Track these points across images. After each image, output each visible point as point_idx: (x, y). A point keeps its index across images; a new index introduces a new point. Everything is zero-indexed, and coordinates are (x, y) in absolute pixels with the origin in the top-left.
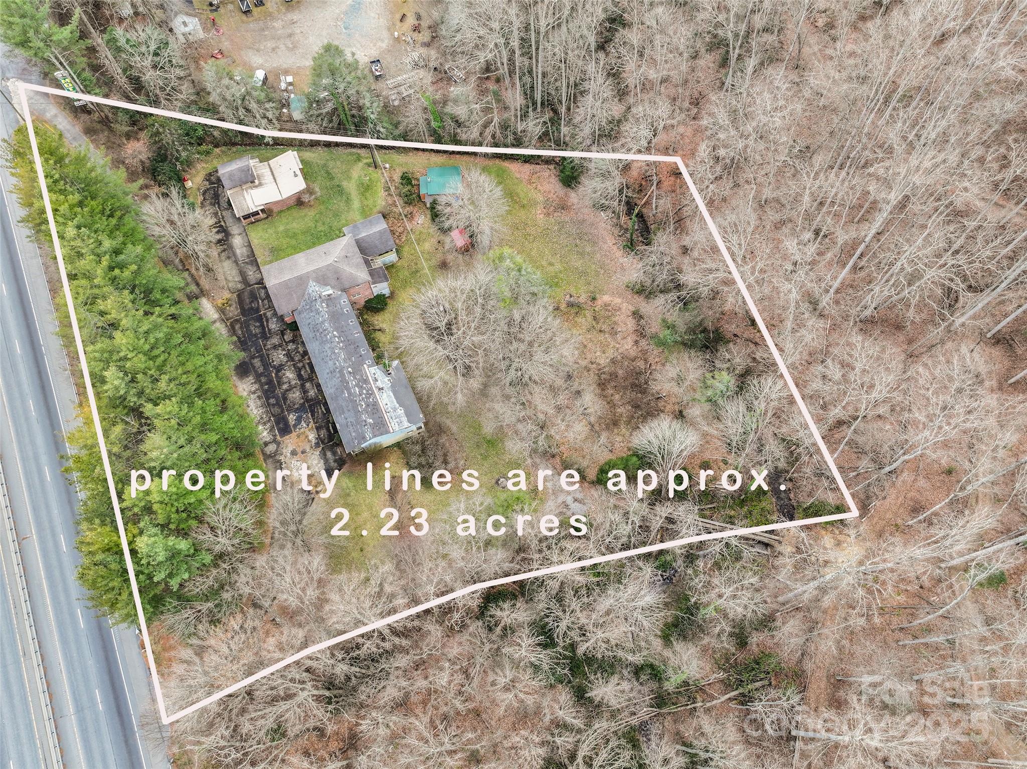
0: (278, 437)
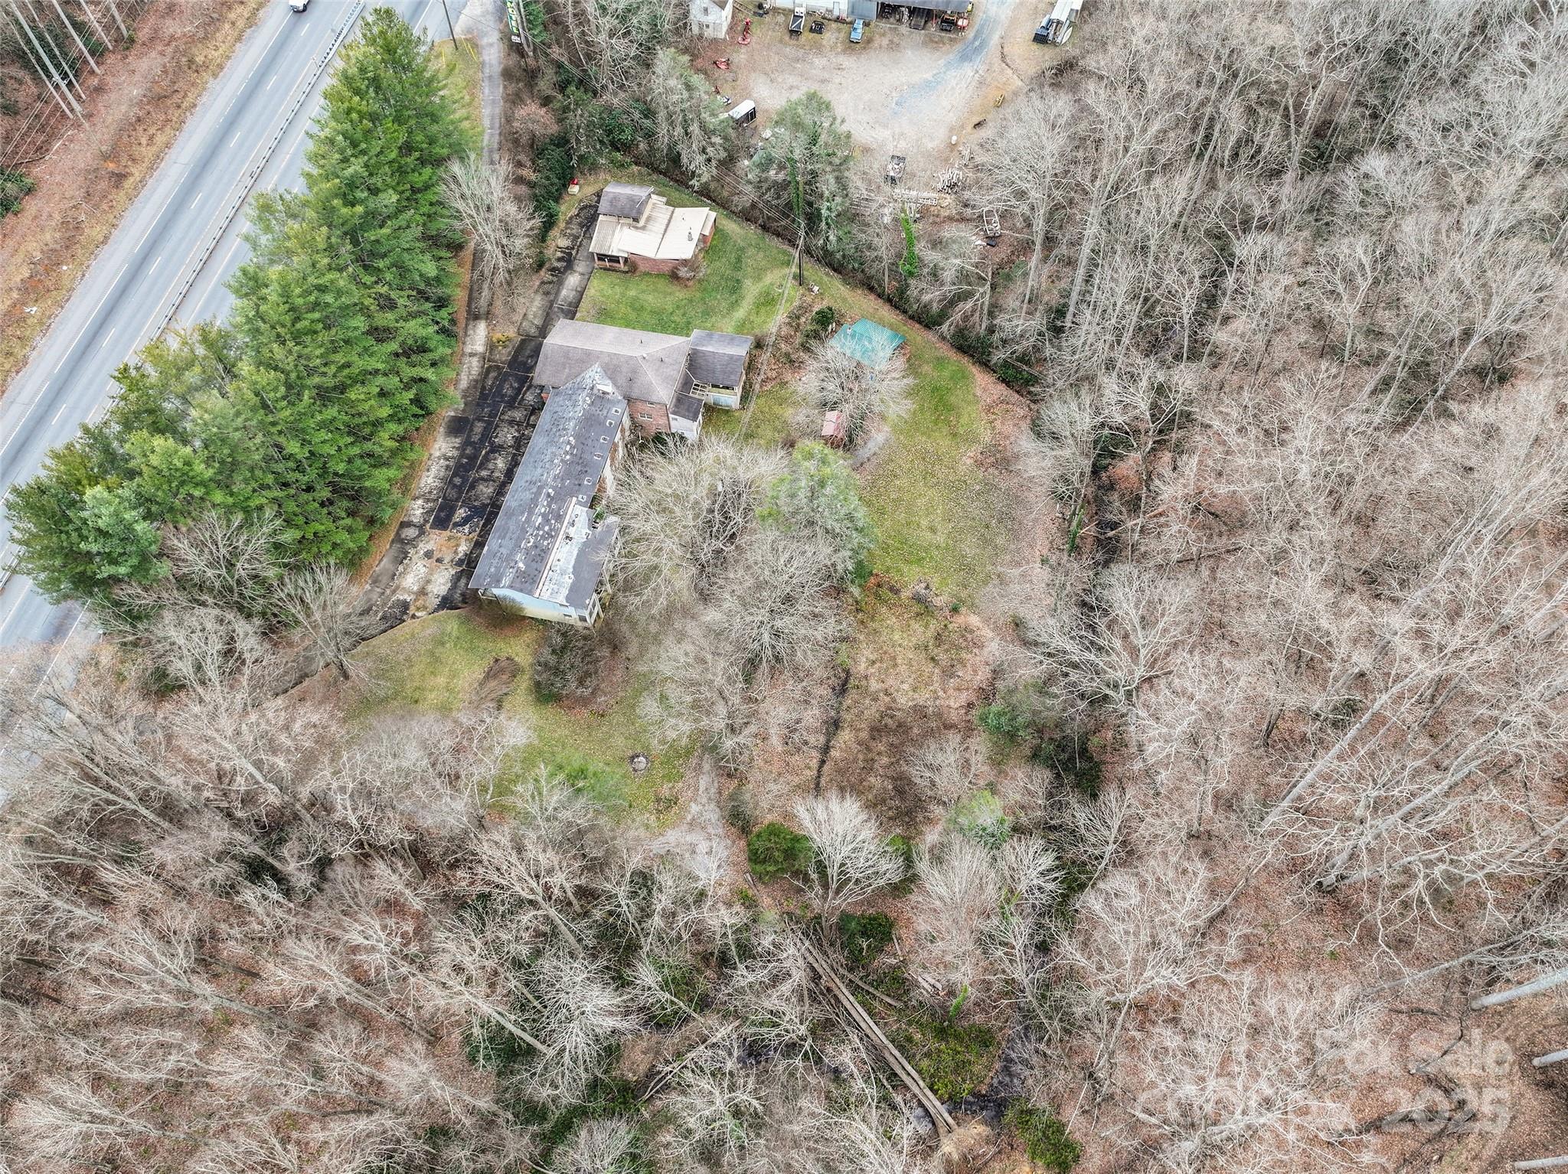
0: (428, 526)
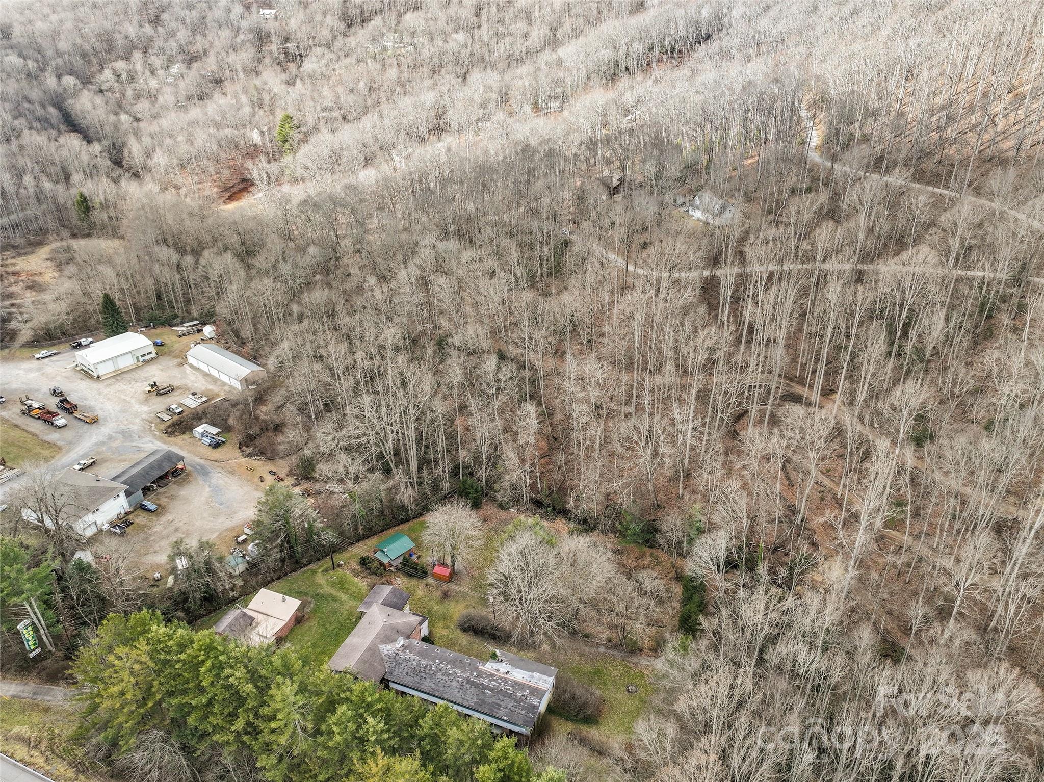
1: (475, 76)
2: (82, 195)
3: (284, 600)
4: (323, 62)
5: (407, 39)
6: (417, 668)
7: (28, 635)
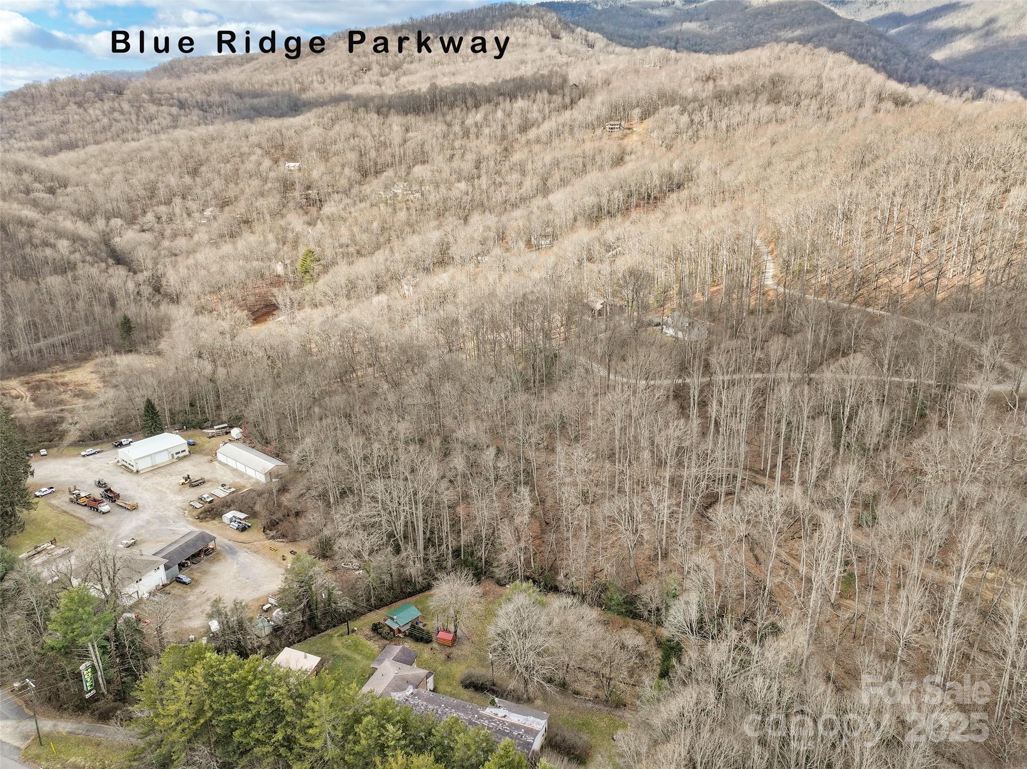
1: (476, 218)
2: (125, 317)
3: (306, 657)
4: (341, 206)
5: (415, 187)
6: (425, 712)
7: (87, 676)
